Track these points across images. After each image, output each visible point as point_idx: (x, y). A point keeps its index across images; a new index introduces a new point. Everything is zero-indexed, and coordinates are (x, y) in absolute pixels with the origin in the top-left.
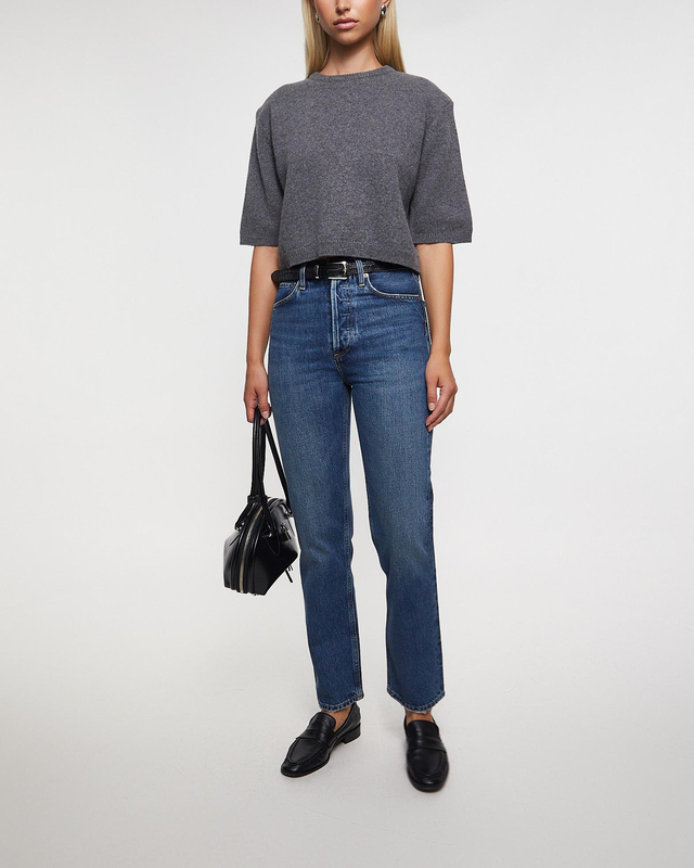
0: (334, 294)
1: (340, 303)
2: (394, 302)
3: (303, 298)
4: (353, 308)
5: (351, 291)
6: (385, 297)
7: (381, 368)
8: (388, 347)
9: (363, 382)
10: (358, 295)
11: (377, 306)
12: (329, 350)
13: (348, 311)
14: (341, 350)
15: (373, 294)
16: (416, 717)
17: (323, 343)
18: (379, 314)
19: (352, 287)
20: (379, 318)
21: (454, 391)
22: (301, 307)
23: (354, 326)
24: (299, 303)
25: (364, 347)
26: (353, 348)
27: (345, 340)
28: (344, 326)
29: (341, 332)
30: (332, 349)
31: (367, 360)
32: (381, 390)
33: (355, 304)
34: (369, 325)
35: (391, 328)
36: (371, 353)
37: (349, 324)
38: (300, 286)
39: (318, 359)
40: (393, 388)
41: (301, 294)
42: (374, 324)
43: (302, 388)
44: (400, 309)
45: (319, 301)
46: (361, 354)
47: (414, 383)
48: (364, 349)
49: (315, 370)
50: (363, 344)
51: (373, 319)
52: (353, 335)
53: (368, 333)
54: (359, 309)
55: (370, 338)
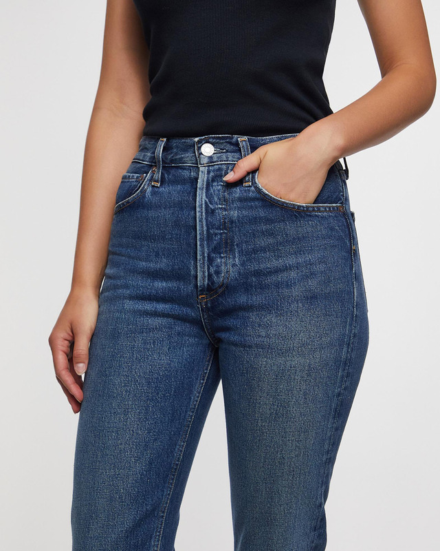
0: (201, 197)
1: (210, 212)
2: (298, 215)
3: (155, 200)
4: (232, 222)
6: (282, 207)
7: (268, 326)
8: (286, 292)
9: (236, 345)
10: (239, 200)
11: (269, 221)
12: (190, 288)
13: (223, 226)
14: (210, 289)
15: (263, 199)
17: (180, 275)
18: (271, 234)
22: (151, 214)
23: (232, 251)
24: (149, 206)
25: (248, 288)
26: (228, 289)
27: (218, 273)
28: (216, 250)
29: (211, 260)
30: (196, 286)
31: (248, 308)
32: (263, 361)
33: (235, 214)
34: (255, 251)
35: (291, 260)
36: (257, 299)
37: (222, 247)
38: (151, 179)
39: (171, 300)
40: (281, 360)
41: (153, 193)
42: (264, 250)
44: (306, 227)
45: (180, 206)
46: (242, 298)
47: (317, 355)
48: (246, 290)
49: (165, 315)
50: (245, 283)
51: (262, 242)
52: (229, 267)
53: (254, 266)
54: (241, 223)
55: (258, 273)
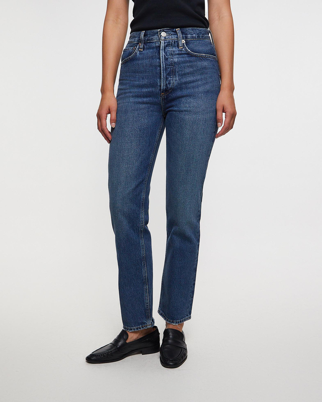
0: (162, 53)
1: (166, 59)
2: (202, 59)
4: (175, 63)
5: (174, 51)
6: (196, 56)
7: (189, 103)
9: (175, 111)
10: (178, 54)
11: (190, 62)
12: (158, 90)
13: (171, 64)
14: (166, 90)
15: (188, 54)
16: (171, 327)
17: (153, 86)
18: (191, 67)
19: (174, 49)
20: (191, 70)
21: (233, 115)
22: (140, 62)
23: (175, 74)
24: (138, 59)
26: (173, 90)
27: (169, 83)
28: (169, 74)
29: (167, 78)
30: (160, 89)
32: (187, 117)
33: (176, 60)
34: (185, 74)
35: (199, 77)
36: (185, 92)
37: (171, 73)
38: (139, 48)
39: (150, 96)
41: (140, 54)
42: (188, 74)
43: (136, 113)
44: (205, 64)
45: (152, 57)
46: (179, 93)
48: (181, 90)
49: (147, 103)
50: (180, 87)
51: (187, 70)
52: (174, 81)
53: (184, 80)
54: (179, 63)
55: (186, 83)
